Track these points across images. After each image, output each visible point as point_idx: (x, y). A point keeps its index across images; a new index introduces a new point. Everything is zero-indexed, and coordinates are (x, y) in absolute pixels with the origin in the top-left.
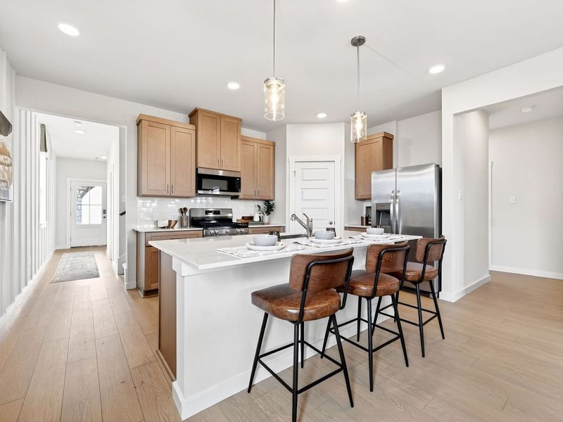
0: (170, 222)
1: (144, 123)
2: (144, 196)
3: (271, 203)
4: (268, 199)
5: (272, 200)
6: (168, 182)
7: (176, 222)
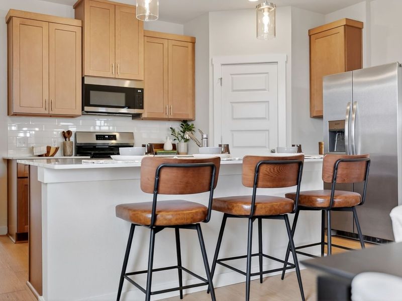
0: (49, 148)
1: (16, 22)
2: (16, 115)
3: (190, 123)
4: (185, 118)
5: (191, 120)
6: (46, 97)
7: (57, 149)
